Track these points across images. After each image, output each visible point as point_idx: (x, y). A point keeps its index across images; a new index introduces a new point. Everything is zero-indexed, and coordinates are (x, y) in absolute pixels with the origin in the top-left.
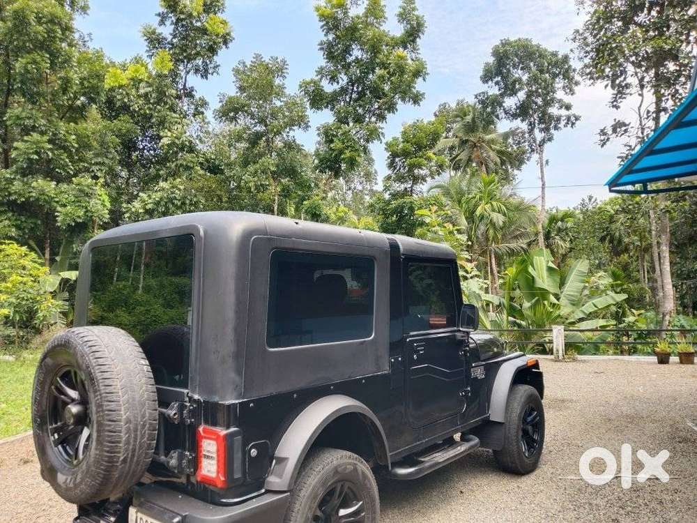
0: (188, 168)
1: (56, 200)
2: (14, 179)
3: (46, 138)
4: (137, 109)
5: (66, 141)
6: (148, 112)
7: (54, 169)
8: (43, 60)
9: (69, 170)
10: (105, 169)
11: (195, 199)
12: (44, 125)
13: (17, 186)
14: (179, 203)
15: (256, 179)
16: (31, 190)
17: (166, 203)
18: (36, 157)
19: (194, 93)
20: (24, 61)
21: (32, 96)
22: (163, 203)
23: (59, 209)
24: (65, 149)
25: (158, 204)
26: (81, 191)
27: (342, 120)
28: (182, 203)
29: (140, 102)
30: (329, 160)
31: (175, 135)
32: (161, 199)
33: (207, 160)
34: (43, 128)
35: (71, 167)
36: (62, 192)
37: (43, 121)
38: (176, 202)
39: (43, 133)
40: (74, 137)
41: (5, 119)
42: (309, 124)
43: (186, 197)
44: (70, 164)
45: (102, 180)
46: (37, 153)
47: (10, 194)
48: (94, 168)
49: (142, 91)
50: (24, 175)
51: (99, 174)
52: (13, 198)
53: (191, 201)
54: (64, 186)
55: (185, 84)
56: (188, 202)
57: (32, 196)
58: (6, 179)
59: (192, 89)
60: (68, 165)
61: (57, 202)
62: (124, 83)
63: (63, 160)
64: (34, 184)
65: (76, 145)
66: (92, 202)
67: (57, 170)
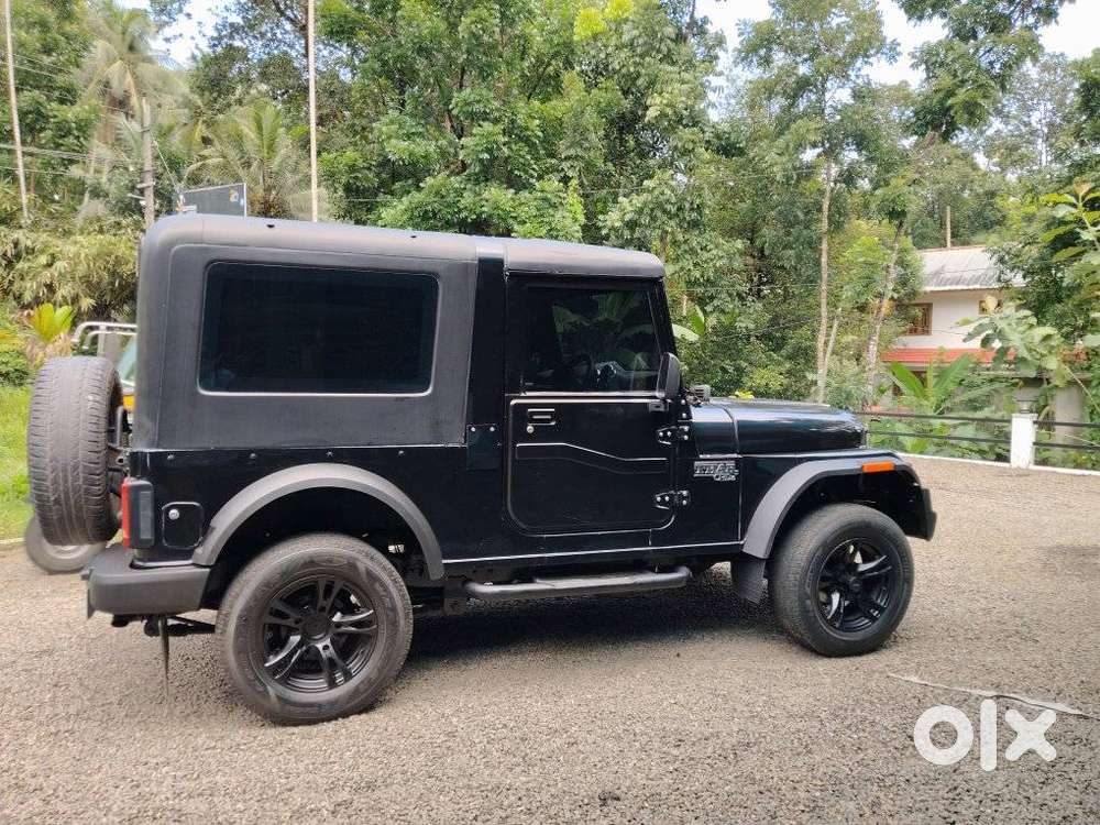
0: (686, 152)
1: (515, 215)
2: (465, 189)
3: (499, 127)
4: (618, 68)
5: (527, 129)
6: (632, 69)
7: (511, 171)
8: (491, 15)
9: (531, 171)
10: (580, 165)
11: (698, 201)
12: (498, 110)
13: (468, 199)
14: (674, 210)
15: (784, 159)
16: (484, 203)
17: (652, 210)
18: (486, 156)
19: (708, 27)
20: (468, 21)
21: (481, 70)
22: (647, 210)
23: (516, 227)
24: (527, 140)
25: (640, 212)
26: (545, 199)
27: (964, 34)
28: (678, 209)
29: (623, 55)
30: (930, 112)
31: (665, 102)
32: (645, 203)
33: (718, 137)
34: (497, 114)
35: (534, 166)
36: (521, 204)
37: (496, 103)
38: (668, 207)
39: (496, 121)
40: (537, 122)
41: (451, 107)
42: (899, 49)
43: (685, 199)
44: (532, 162)
45: (574, 182)
46: (489, 151)
47: (460, 211)
48: (565, 165)
49: (626, 38)
50: (477, 183)
51: (570, 174)
52: (463, 215)
53: (692, 203)
54: (525, 194)
55: (693, 13)
56: (687, 205)
57: (484, 212)
58: (456, 190)
59: (705, 20)
60: (529, 165)
61: (515, 218)
62: (599, 29)
63: (523, 157)
64: (486, 195)
65: (540, 134)
66: (558, 215)
67: (516, 172)
